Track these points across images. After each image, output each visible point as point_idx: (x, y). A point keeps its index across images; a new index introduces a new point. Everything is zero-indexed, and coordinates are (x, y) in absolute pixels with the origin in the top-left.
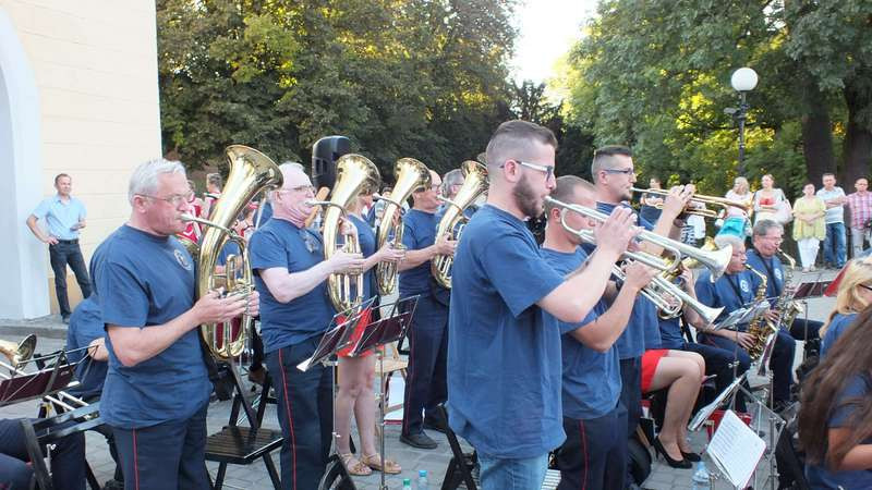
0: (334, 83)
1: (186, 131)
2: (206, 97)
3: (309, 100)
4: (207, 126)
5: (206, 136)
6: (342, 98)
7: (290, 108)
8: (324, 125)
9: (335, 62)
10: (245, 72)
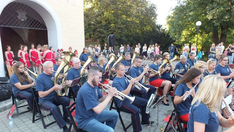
0: (120, 25)
1: (94, 34)
2: (97, 28)
3: (116, 28)
4: (97, 33)
5: (97, 35)
6: (122, 28)
7: (112, 30)
8: (118, 33)
9: (121, 21)
10: (104, 23)
